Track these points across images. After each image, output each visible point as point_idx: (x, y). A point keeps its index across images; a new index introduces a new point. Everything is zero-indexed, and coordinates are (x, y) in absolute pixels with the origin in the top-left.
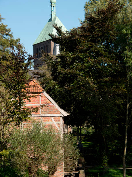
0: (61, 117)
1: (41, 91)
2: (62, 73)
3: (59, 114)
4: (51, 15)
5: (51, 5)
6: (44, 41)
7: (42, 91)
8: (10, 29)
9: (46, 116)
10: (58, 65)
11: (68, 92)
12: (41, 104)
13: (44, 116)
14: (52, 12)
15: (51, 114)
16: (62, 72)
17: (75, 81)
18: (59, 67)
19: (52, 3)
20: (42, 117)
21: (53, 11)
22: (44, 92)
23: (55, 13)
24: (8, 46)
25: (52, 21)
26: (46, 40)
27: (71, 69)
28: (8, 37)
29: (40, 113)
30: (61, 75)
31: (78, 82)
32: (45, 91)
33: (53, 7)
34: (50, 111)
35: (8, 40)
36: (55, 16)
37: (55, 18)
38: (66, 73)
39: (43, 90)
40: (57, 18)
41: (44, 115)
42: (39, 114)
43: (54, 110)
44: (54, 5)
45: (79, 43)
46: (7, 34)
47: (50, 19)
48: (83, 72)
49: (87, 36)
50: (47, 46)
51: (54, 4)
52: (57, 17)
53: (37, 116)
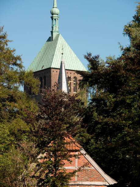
0: (106, 185)
1: (77, 148)
2: (100, 123)
3: (103, 181)
4: (52, 32)
5: (52, 18)
6: (41, 69)
7: (79, 149)
8: (19, 56)
9: (84, 184)
10: (94, 111)
11: (111, 150)
12: (77, 167)
13: (80, 184)
14: (53, 27)
15: (91, 181)
16: (100, 121)
17: (119, 135)
18: (95, 114)
19: (53, 14)
20: (78, 185)
21: (55, 26)
22: (82, 151)
23: (57, 30)
24: (16, 82)
25: (52, 40)
26: (43, 68)
27: (113, 117)
28: (15, 68)
29: (76, 180)
30: (99, 126)
31: (123, 136)
32: (83, 149)
33: (55, 20)
34: (89, 178)
35: (16, 72)
36: (58, 33)
37: (58, 36)
38: (106, 123)
39: (81, 147)
40: (60, 37)
41: (81, 182)
42: (75, 182)
43: (95, 176)
44: (57, 18)
45: (125, 81)
46: (15, 64)
47: (50, 37)
48: (130, 122)
49: (137, 71)
50: (45, 77)
51: (56, 15)
52: (60, 35)
53: (72, 184)
